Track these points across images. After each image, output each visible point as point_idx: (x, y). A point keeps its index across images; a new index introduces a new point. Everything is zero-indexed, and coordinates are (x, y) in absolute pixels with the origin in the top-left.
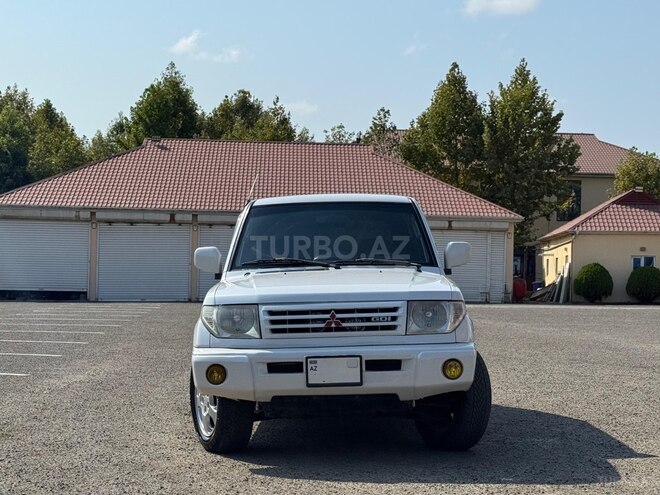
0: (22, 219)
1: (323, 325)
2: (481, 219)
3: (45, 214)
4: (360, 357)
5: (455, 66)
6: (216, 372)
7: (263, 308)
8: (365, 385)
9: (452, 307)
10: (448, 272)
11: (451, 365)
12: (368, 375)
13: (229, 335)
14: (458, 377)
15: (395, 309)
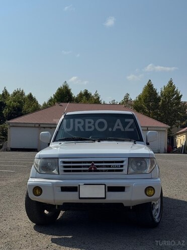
0: (20, 127)
1: (88, 169)
2: (157, 127)
3: (25, 125)
4: (105, 185)
5: (150, 80)
6: (37, 189)
7: (60, 160)
8: (107, 199)
9: (150, 161)
10: (148, 144)
11: (149, 189)
12: (109, 193)
13: (45, 172)
14: (153, 195)
15: (122, 162)
